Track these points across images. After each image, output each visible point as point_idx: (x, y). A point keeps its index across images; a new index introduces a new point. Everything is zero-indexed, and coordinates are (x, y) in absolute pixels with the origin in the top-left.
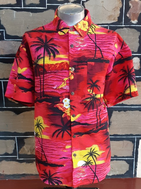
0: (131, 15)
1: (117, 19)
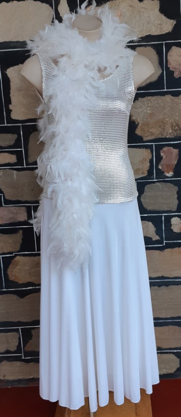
0: (165, 167)
1: (146, 172)
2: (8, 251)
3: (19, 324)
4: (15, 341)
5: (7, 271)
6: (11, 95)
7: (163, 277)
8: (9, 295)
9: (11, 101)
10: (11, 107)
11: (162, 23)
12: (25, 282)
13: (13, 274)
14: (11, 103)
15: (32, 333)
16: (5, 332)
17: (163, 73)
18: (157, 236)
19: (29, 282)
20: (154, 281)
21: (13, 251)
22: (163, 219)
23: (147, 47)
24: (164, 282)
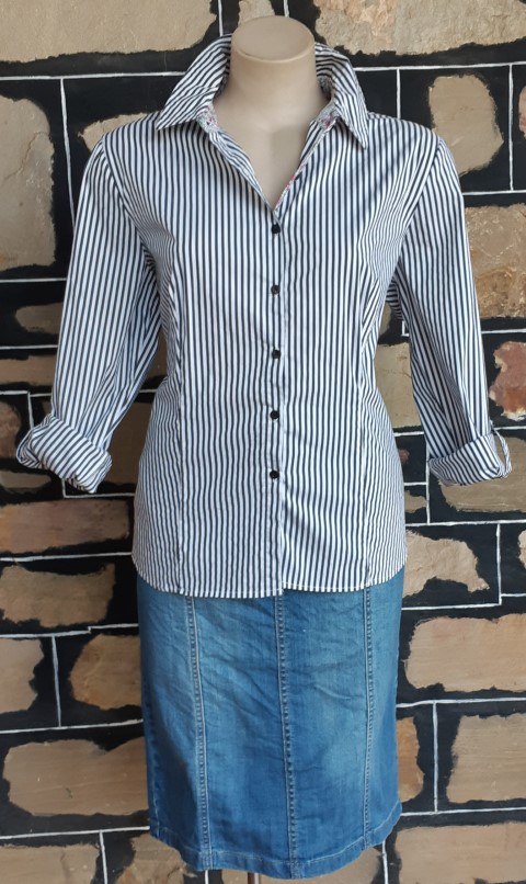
2: (73, 622)
3: (99, 820)
4: (85, 867)
5: (69, 675)
7: (494, 692)
8: (74, 741)
11: (506, 14)
12: (119, 706)
13: (86, 683)
15: (134, 845)
16: (59, 845)
17: (505, 145)
18: (481, 580)
19: (128, 707)
20: (471, 701)
21: (88, 620)
22: (498, 534)
23: (466, 77)
24: (496, 704)
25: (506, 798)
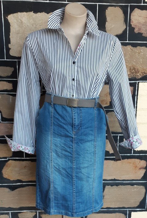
2: (3, 157)
3: (10, 209)
5: (2, 171)
6: (10, 37)
7: (115, 179)
8: (3, 188)
9: (10, 41)
10: (10, 46)
12: (15, 180)
13: (6, 173)
14: (10, 43)
15: (19, 216)
19: (18, 180)
21: (7, 156)
22: (118, 138)
23: (116, 7)
24: (115, 183)
25: (116, 207)
